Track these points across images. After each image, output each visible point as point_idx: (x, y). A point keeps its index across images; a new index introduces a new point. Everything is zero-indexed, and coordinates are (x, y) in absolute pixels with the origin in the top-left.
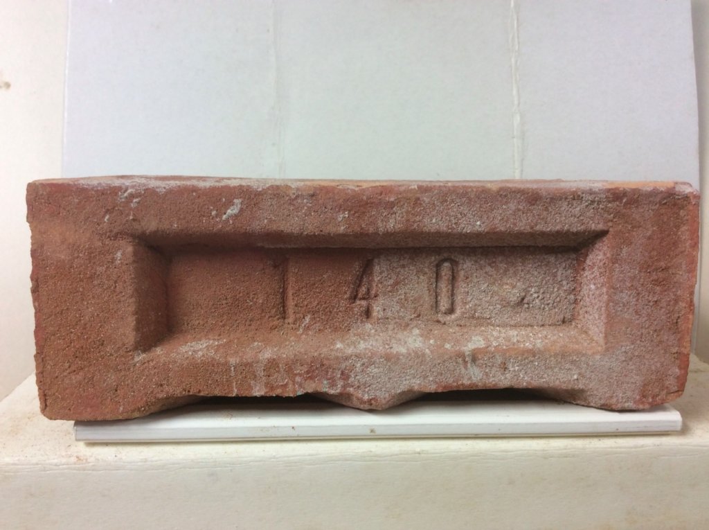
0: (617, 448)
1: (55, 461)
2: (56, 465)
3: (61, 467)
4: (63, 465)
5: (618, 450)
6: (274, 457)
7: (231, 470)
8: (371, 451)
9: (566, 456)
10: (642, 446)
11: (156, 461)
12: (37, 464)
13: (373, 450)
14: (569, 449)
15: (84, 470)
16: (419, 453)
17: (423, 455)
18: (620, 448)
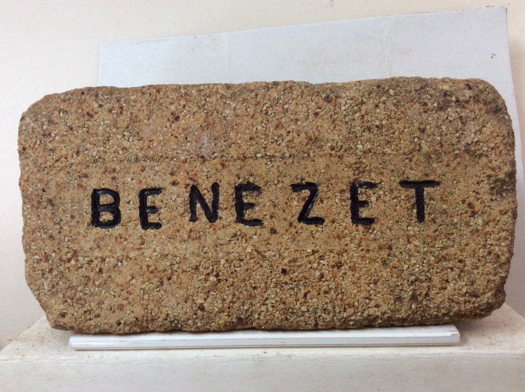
0: (422, 355)
1: (63, 358)
2: (64, 360)
3: (67, 361)
4: (69, 360)
5: (423, 356)
6: (197, 357)
7: (170, 365)
8: (258, 355)
9: (387, 360)
10: (439, 354)
11: (124, 359)
12: (53, 359)
13: (260, 354)
14: (390, 355)
15: (81, 364)
16: (289, 356)
17: (292, 358)
18: (424, 355)
